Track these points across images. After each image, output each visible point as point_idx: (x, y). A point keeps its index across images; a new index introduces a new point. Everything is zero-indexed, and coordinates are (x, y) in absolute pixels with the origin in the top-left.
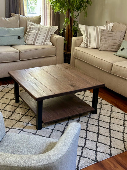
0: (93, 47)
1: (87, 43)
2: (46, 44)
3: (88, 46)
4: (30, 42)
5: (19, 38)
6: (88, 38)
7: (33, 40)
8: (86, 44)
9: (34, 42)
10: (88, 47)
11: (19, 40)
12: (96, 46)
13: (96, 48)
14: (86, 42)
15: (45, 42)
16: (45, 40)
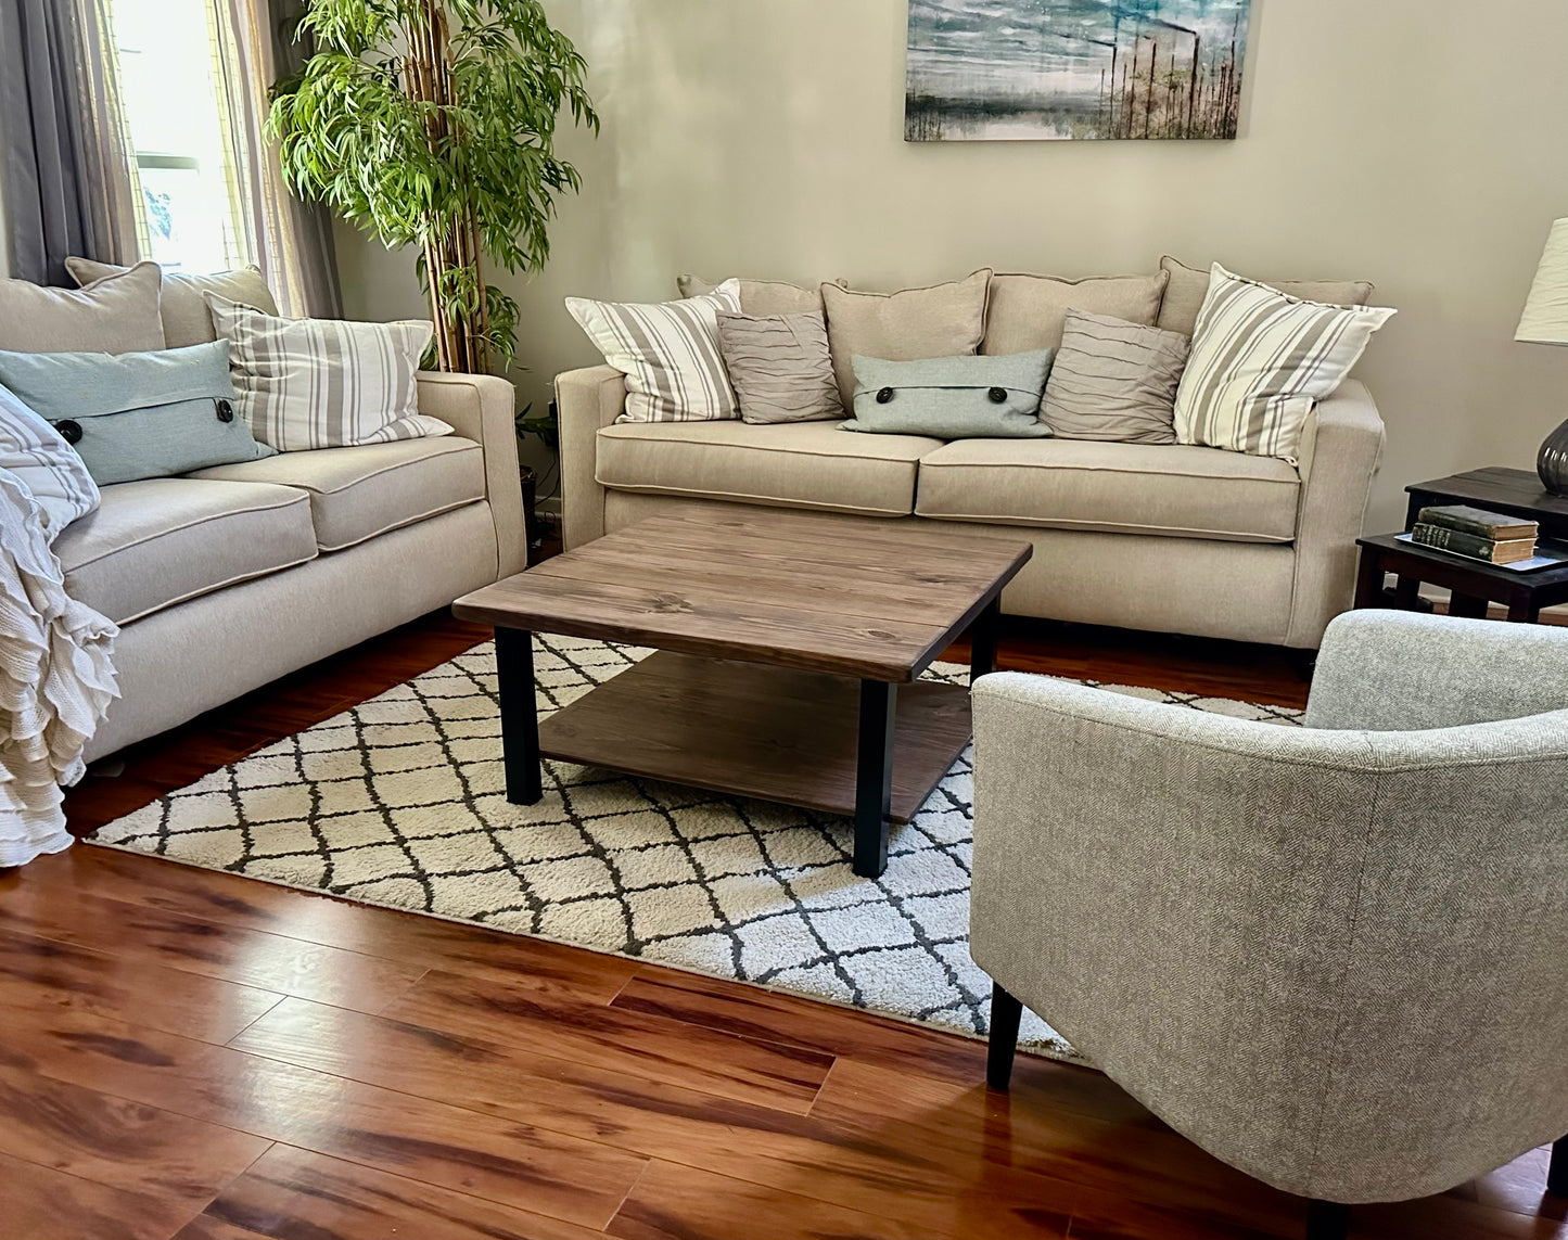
0: (705, 413)
1: (666, 395)
2: (413, 433)
3: (679, 408)
4: (299, 434)
5: (225, 413)
6: (656, 364)
7: (323, 419)
8: (660, 403)
9: (335, 430)
10: (677, 417)
11: (225, 425)
12: (717, 405)
13: (717, 414)
14: (656, 392)
15: (403, 421)
16: (399, 409)
